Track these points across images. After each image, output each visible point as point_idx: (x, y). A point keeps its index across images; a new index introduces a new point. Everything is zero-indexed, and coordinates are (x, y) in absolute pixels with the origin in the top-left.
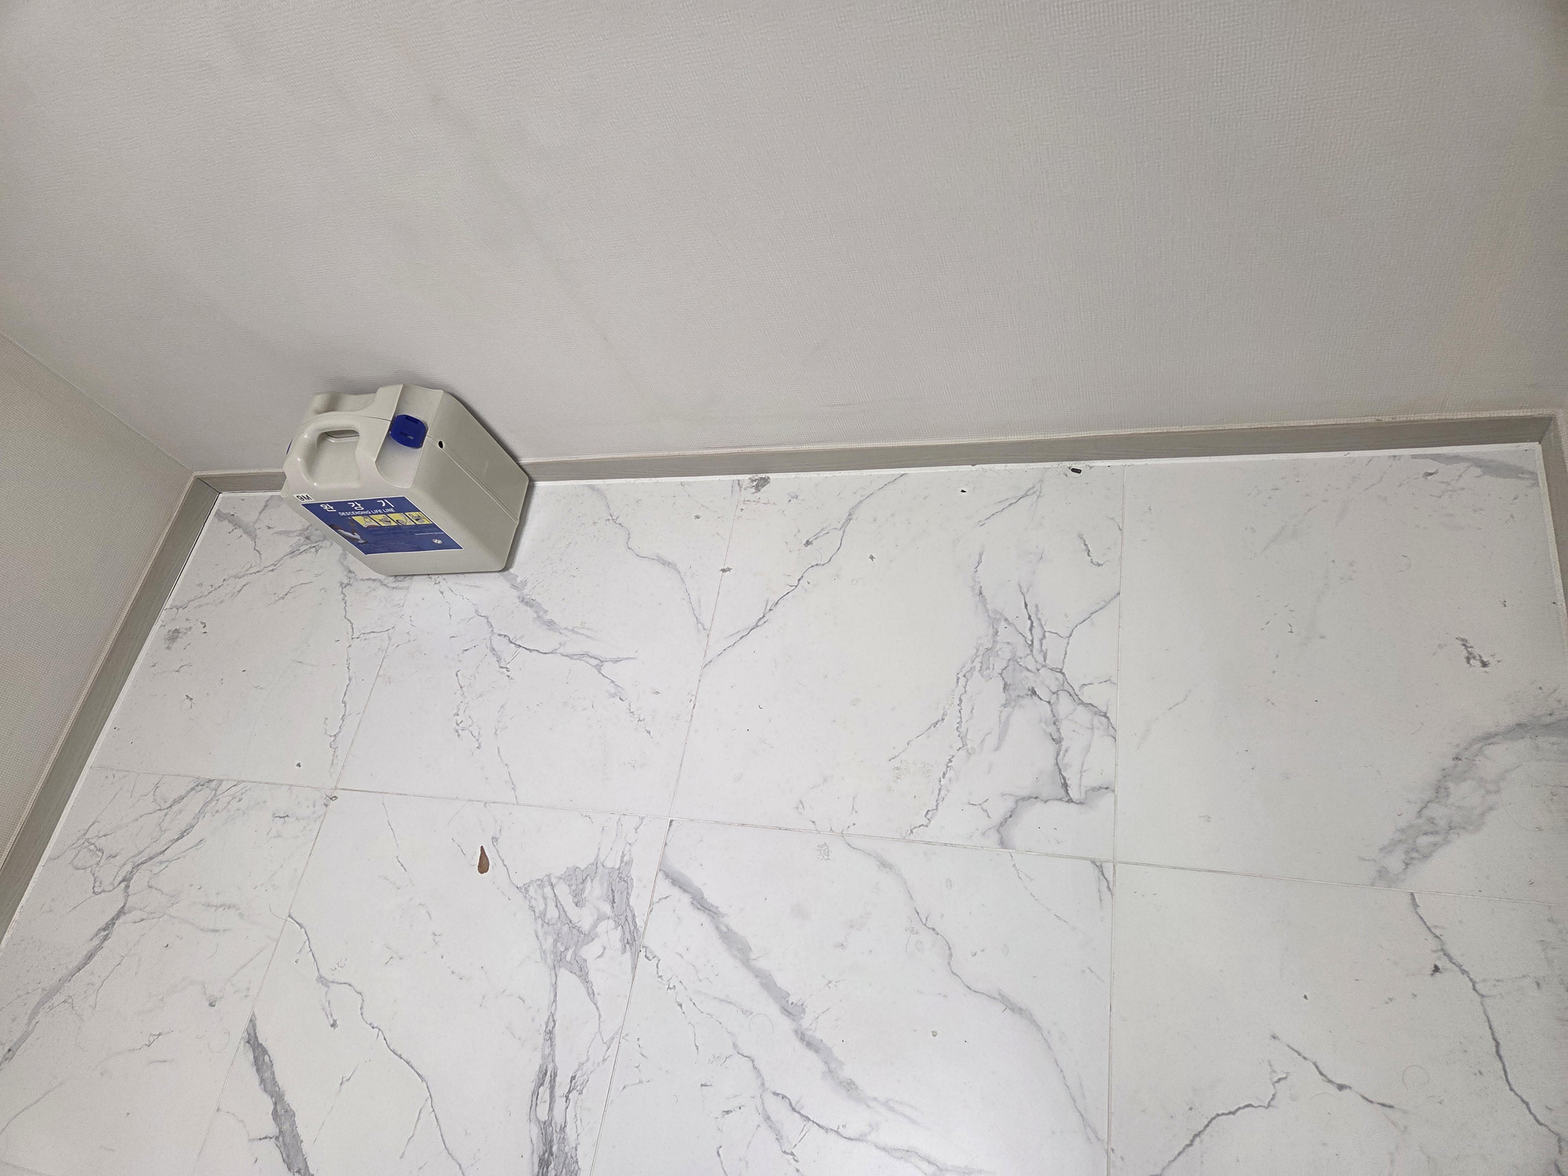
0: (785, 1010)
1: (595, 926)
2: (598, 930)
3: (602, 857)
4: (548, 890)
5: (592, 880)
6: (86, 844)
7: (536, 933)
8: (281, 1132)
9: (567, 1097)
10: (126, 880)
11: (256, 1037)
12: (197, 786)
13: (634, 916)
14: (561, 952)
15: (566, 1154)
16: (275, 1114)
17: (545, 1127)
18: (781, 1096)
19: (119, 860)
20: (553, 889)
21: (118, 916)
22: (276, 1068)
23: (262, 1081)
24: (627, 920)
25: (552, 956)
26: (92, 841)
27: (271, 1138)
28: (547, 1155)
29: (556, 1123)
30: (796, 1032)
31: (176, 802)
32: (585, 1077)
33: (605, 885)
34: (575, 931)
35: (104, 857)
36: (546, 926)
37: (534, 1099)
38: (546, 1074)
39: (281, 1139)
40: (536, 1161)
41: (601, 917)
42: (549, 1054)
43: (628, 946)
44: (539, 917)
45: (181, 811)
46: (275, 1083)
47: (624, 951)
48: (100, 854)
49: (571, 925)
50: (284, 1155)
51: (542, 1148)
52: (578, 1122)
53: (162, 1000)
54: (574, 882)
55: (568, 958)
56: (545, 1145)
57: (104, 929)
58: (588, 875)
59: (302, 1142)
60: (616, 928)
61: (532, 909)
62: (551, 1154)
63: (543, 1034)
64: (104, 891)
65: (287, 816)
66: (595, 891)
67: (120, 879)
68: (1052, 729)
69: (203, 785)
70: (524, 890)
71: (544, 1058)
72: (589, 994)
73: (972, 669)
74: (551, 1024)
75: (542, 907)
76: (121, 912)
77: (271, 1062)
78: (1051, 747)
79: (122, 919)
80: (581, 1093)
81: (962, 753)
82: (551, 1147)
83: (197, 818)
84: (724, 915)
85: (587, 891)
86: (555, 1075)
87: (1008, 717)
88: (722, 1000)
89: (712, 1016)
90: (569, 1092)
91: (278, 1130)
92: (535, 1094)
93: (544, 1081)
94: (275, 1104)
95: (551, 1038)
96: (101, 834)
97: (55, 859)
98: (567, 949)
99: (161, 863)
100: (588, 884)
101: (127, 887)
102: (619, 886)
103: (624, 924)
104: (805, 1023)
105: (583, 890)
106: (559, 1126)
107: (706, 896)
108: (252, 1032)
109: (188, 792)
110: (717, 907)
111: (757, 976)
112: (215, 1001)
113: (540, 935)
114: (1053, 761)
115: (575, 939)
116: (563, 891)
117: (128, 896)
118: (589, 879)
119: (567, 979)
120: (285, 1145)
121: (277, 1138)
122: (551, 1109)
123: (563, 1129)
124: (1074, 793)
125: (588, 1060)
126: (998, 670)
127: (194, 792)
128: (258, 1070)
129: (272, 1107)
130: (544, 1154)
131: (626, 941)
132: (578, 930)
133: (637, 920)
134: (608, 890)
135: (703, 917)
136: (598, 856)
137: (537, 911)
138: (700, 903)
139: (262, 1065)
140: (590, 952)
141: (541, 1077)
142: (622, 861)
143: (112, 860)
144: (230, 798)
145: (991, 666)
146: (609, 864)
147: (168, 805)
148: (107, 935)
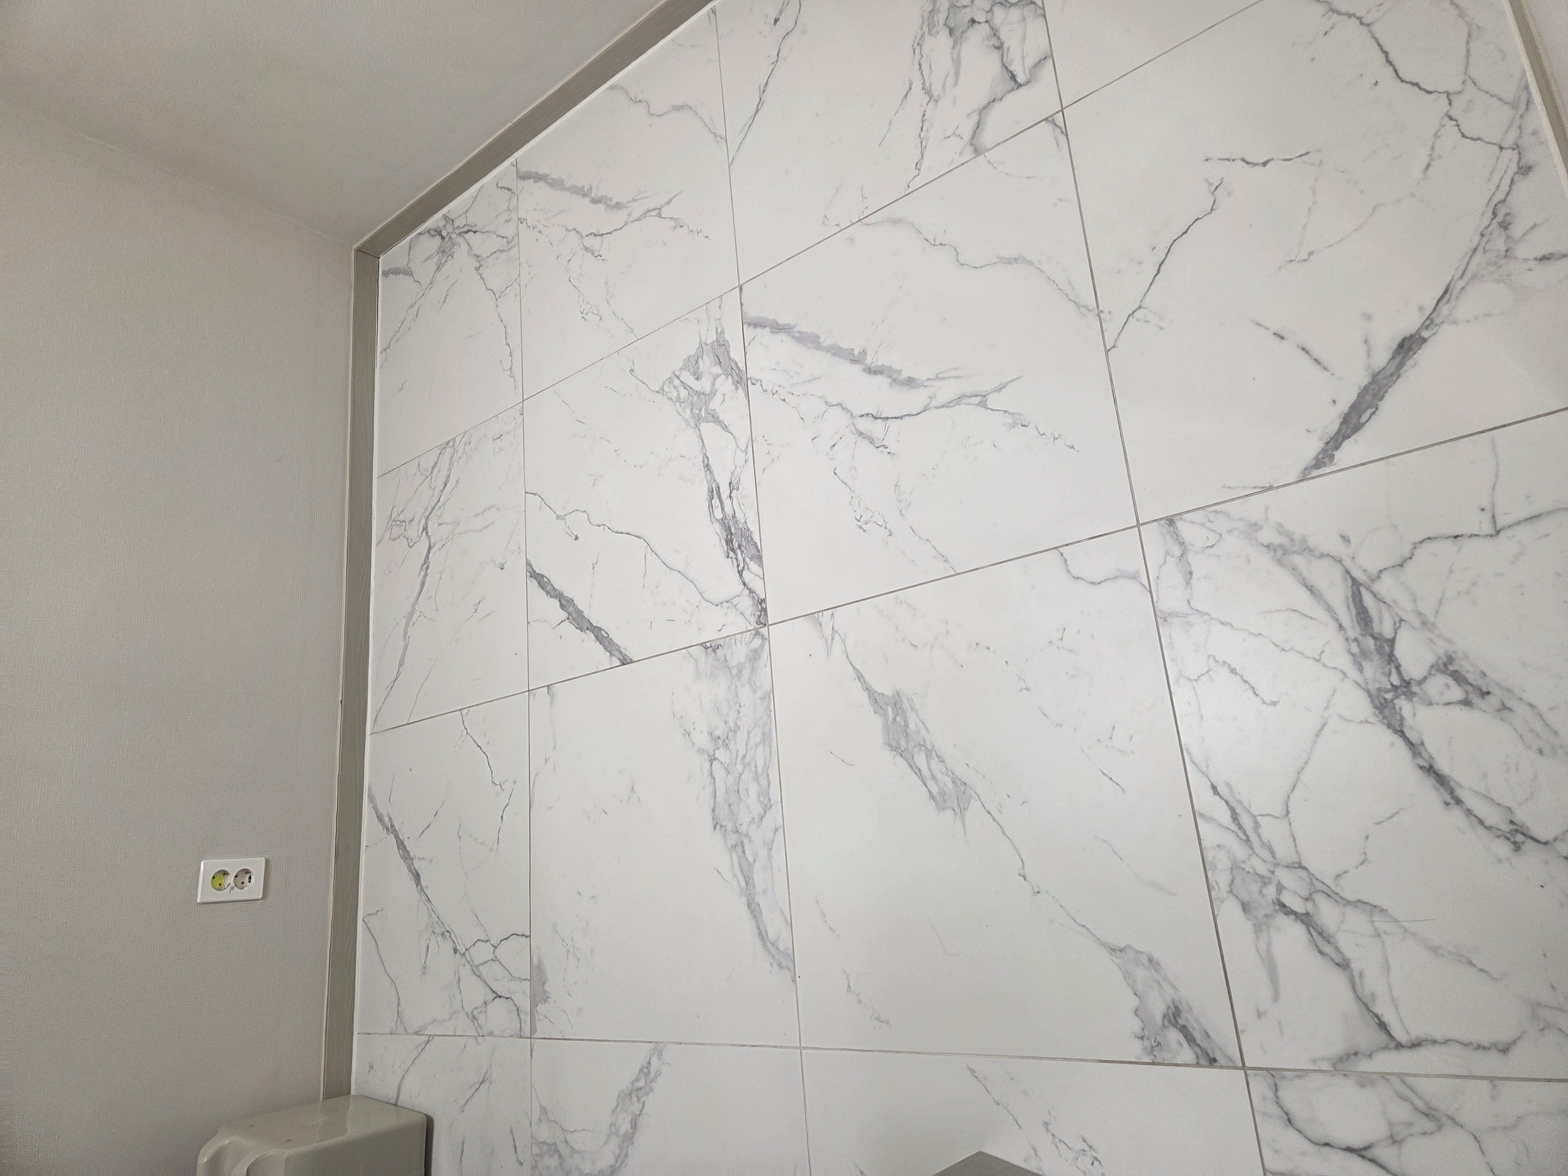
0: (853, 361)
1: (713, 384)
2: (716, 386)
3: (703, 340)
4: (676, 382)
5: (702, 358)
6: (394, 523)
7: (678, 412)
8: (569, 614)
9: (730, 497)
10: (425, 529)
11: (534, 571)
12: (442, 450)
13: (736, 364)
14: (698, 414)
15: (741, 529)
16: (562, 606)
17: (724, 522)
18: (865, 416)
19: (416, 520)
20: (679, 379)
21: (429, 552)
22: (553, 582)
23: (547, 593)
24: (732, 369)
25: (693, 420)
26: (396, 520)
27: (564, 620)
28: (729, 536)
29: (729, 516)
30: (864, 370)
31: (433, 468)
32: (738, 478)
33: (712, 356)
34: (702, 396)
35: (407, 524)
36: (682, 404)
37: (711, 509)
38: (713, 491)
39: (570, 617)
40: (724, 543)
41: (716, 377)
42: (711, 478)
43: (738, 385)
44: (676, 401)
45: (439, 471)
46: (555, 589)
47: (737, 389)
48: (404, 524)
49: (698, 394)
50: (576, 625)
51: (725, 534)
52: (742, 507)
53: (473, 582)
54: (691, 366)
55: (703, 415)
56: (726, 531)
57: (424, 564)
58: (698, 356)
59: (583, 612)
60: (727, 378)
61: (670, 399)
62: (732, 534)
63: (703, 469)
64: (415, 543)
65: (501, 435)
66: (707, 364)
67: (421, 530)
68: (994, 41)
69: (445, 448)
70: (661, 391)
71: (708, 482)
72: (723, 429)
73: (923, 36)
74: (706, 460)
75: (676, 395)
76: (430, 548)
77: (548, 579)
78: (995, 56)
79: (432, 551)
80: (738, 489)
81: (931, 104)
82: (730, 530)
83: (449, 470)
84: (795, 327)
85: (701, 366)
86: (719, 488)
87: (959, 54)
88: (809, 381)
89: (806, 394)
90: (731, 493)
91: (567, 614)
92: (711, 506)
93: (713, 496)
94: (560, 601)
95: (708, 469)
96: (400, 512)
97: (380, 542)
98: (700, 410)
99: (440, 508)
100: (700, 361)
101: (427, 533)
102: (720, 351)
103: (732, 372)
104: (869, 361)
105: (698, 368)
106: (731, 516)
107: (779, 322)
108: (531, 570)
109: (438, 457)
110: (789, 324)
111: (828, 351)
112: (503, 566)
113: (681, 412)
114: (999, 64)
115: (704, 401)
116: (687, 378)
117: (430, 537)
118: (700, 358)
119: (707, 428)
120: (574, 619)
121: (568, 618)
122: (723, 509)
123: (734, 516)
124: (1021, 79)
125: (736, 467)
126: (942, 22)
127: (441, 455)
128: (543, 589)
129: (558, 603)
130: (727, 536)
131: (736, 382)
132: (704, 394)
133: (739, 365)
134: (714, 358)
135: (782, 336)
136: (700, 340)
137: (674, 399)
138: (777, 328)
139: (544, 584)
140: (715, 404)
141: (710, 494)
142: (717, 334)
143: (412, 523)
144: (464, 446)
145: (937, 24)
146: (709, 341)
147: (430, 472)
148: (427, 566)
